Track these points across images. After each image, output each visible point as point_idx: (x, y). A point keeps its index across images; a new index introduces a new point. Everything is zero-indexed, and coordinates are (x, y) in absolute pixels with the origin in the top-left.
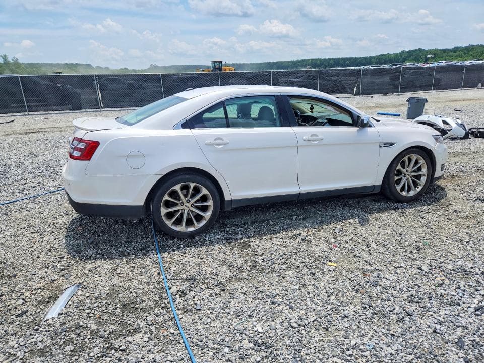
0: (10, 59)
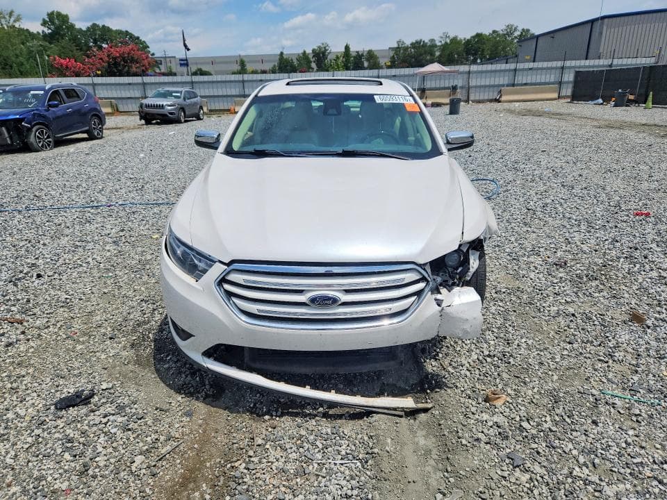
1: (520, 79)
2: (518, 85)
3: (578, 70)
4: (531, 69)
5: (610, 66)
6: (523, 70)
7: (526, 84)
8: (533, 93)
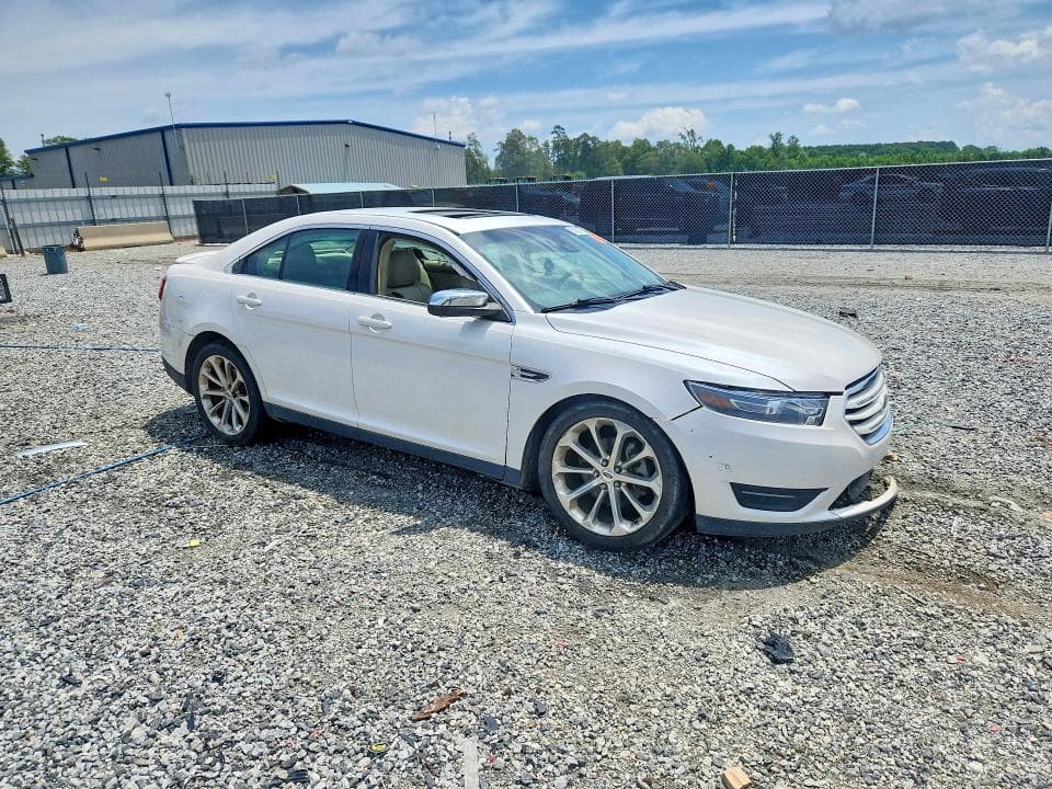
0: (785, 142)
1: (102, 212)
2: (102, 222)
3: (196, 199)
4: (114, 197)
5: (227, 194)
6: (102, 198)
7: (114, 220)
8: (131, 233)
